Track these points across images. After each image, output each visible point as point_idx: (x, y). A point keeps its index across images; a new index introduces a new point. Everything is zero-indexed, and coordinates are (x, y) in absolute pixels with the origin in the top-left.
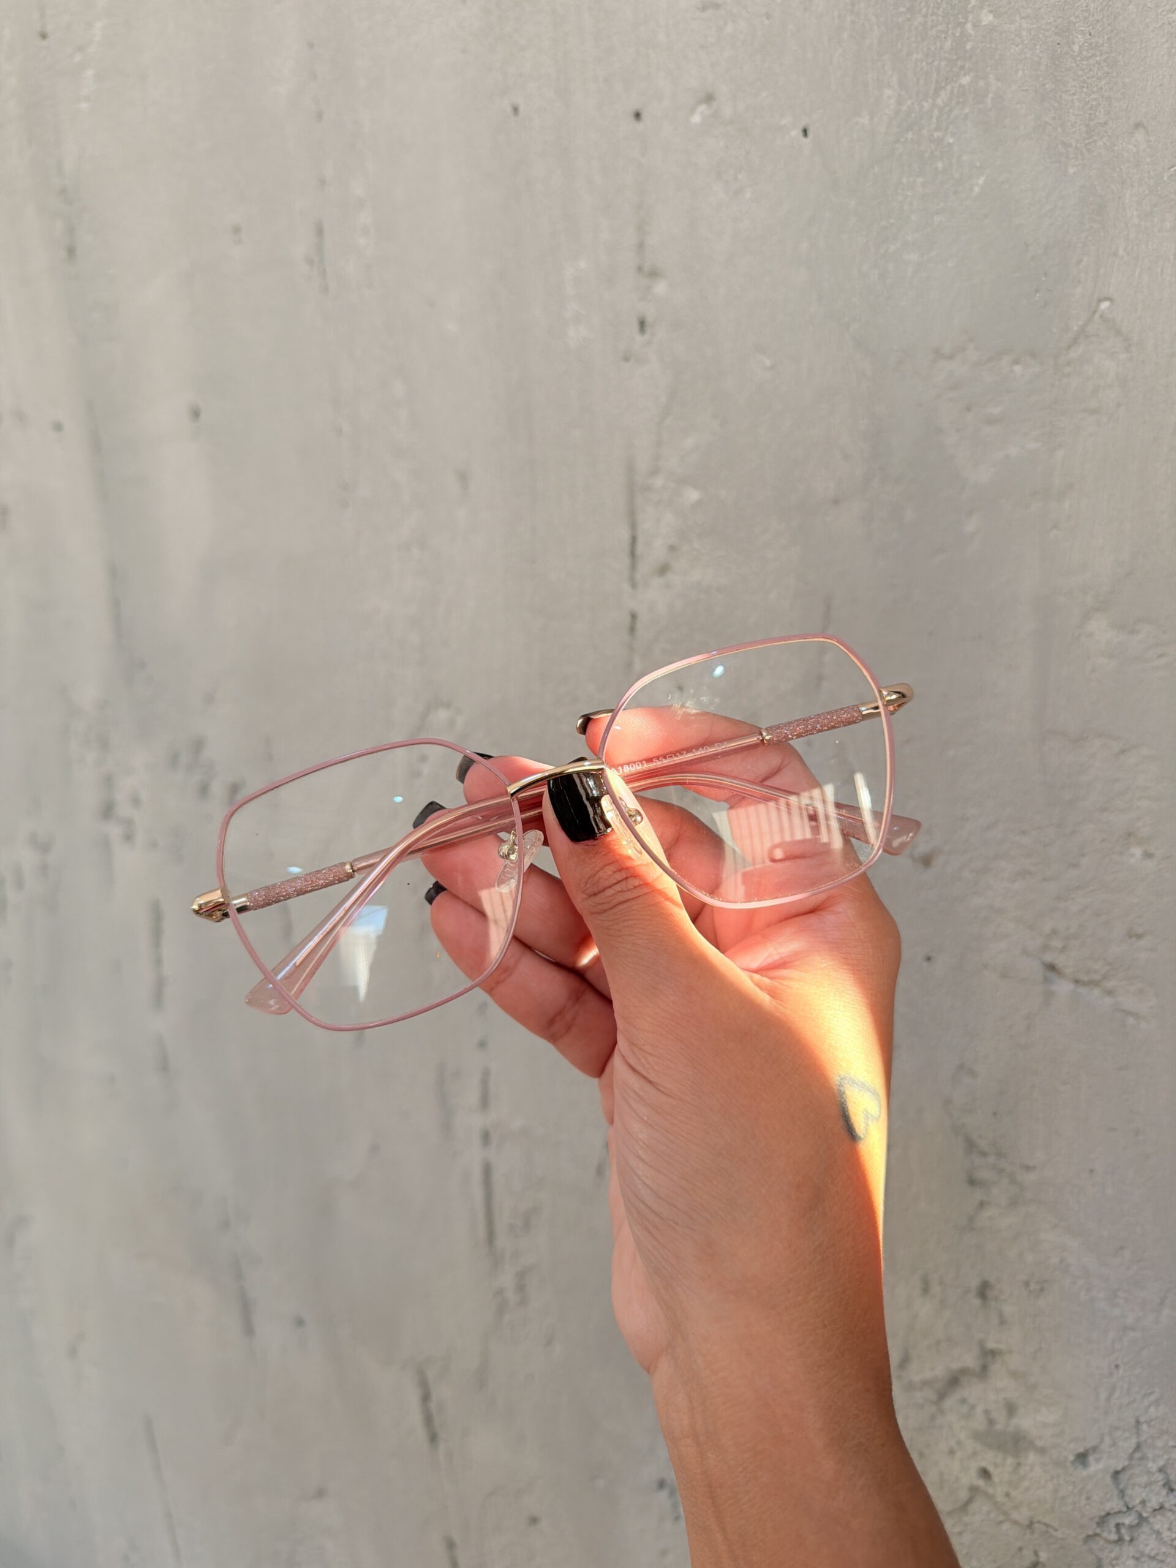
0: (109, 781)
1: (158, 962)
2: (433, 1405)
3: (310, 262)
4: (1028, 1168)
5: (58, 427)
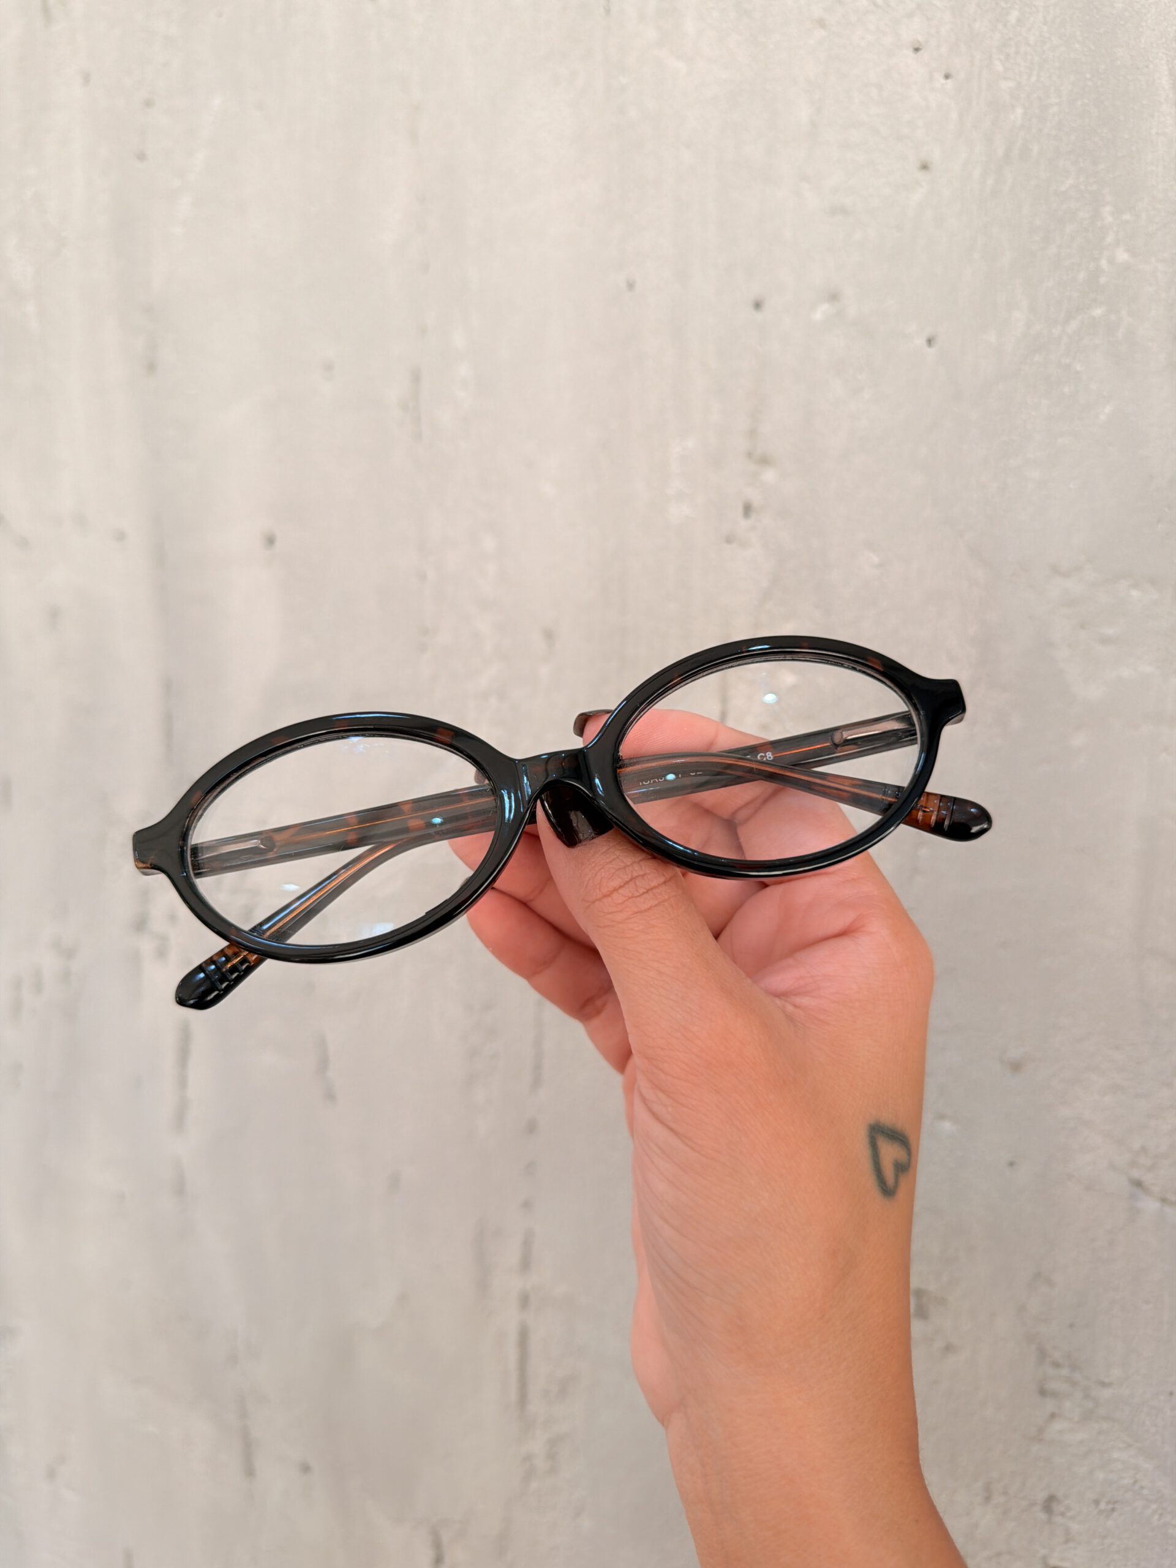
0: (144, 895)
1: (182, 1082)
4: (1103, 1384)
5: (121, 536)
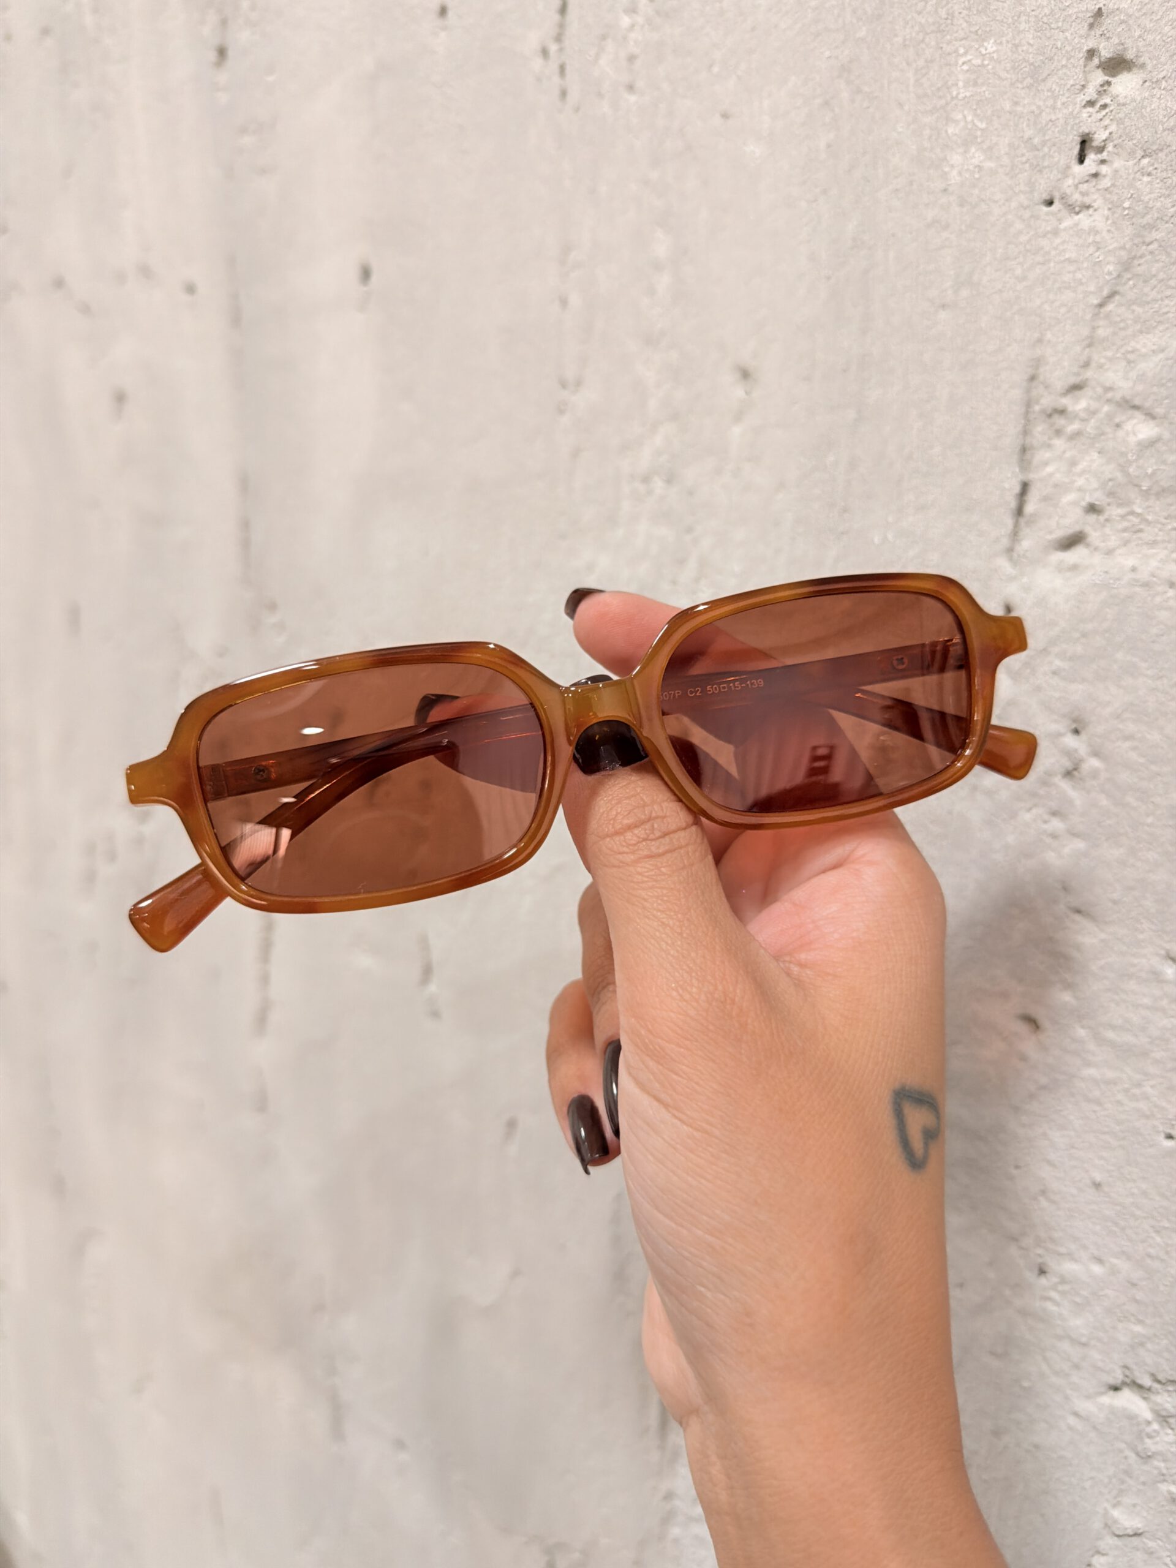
1: (265, 980)
3: (545, 52)
5: (190, 289)
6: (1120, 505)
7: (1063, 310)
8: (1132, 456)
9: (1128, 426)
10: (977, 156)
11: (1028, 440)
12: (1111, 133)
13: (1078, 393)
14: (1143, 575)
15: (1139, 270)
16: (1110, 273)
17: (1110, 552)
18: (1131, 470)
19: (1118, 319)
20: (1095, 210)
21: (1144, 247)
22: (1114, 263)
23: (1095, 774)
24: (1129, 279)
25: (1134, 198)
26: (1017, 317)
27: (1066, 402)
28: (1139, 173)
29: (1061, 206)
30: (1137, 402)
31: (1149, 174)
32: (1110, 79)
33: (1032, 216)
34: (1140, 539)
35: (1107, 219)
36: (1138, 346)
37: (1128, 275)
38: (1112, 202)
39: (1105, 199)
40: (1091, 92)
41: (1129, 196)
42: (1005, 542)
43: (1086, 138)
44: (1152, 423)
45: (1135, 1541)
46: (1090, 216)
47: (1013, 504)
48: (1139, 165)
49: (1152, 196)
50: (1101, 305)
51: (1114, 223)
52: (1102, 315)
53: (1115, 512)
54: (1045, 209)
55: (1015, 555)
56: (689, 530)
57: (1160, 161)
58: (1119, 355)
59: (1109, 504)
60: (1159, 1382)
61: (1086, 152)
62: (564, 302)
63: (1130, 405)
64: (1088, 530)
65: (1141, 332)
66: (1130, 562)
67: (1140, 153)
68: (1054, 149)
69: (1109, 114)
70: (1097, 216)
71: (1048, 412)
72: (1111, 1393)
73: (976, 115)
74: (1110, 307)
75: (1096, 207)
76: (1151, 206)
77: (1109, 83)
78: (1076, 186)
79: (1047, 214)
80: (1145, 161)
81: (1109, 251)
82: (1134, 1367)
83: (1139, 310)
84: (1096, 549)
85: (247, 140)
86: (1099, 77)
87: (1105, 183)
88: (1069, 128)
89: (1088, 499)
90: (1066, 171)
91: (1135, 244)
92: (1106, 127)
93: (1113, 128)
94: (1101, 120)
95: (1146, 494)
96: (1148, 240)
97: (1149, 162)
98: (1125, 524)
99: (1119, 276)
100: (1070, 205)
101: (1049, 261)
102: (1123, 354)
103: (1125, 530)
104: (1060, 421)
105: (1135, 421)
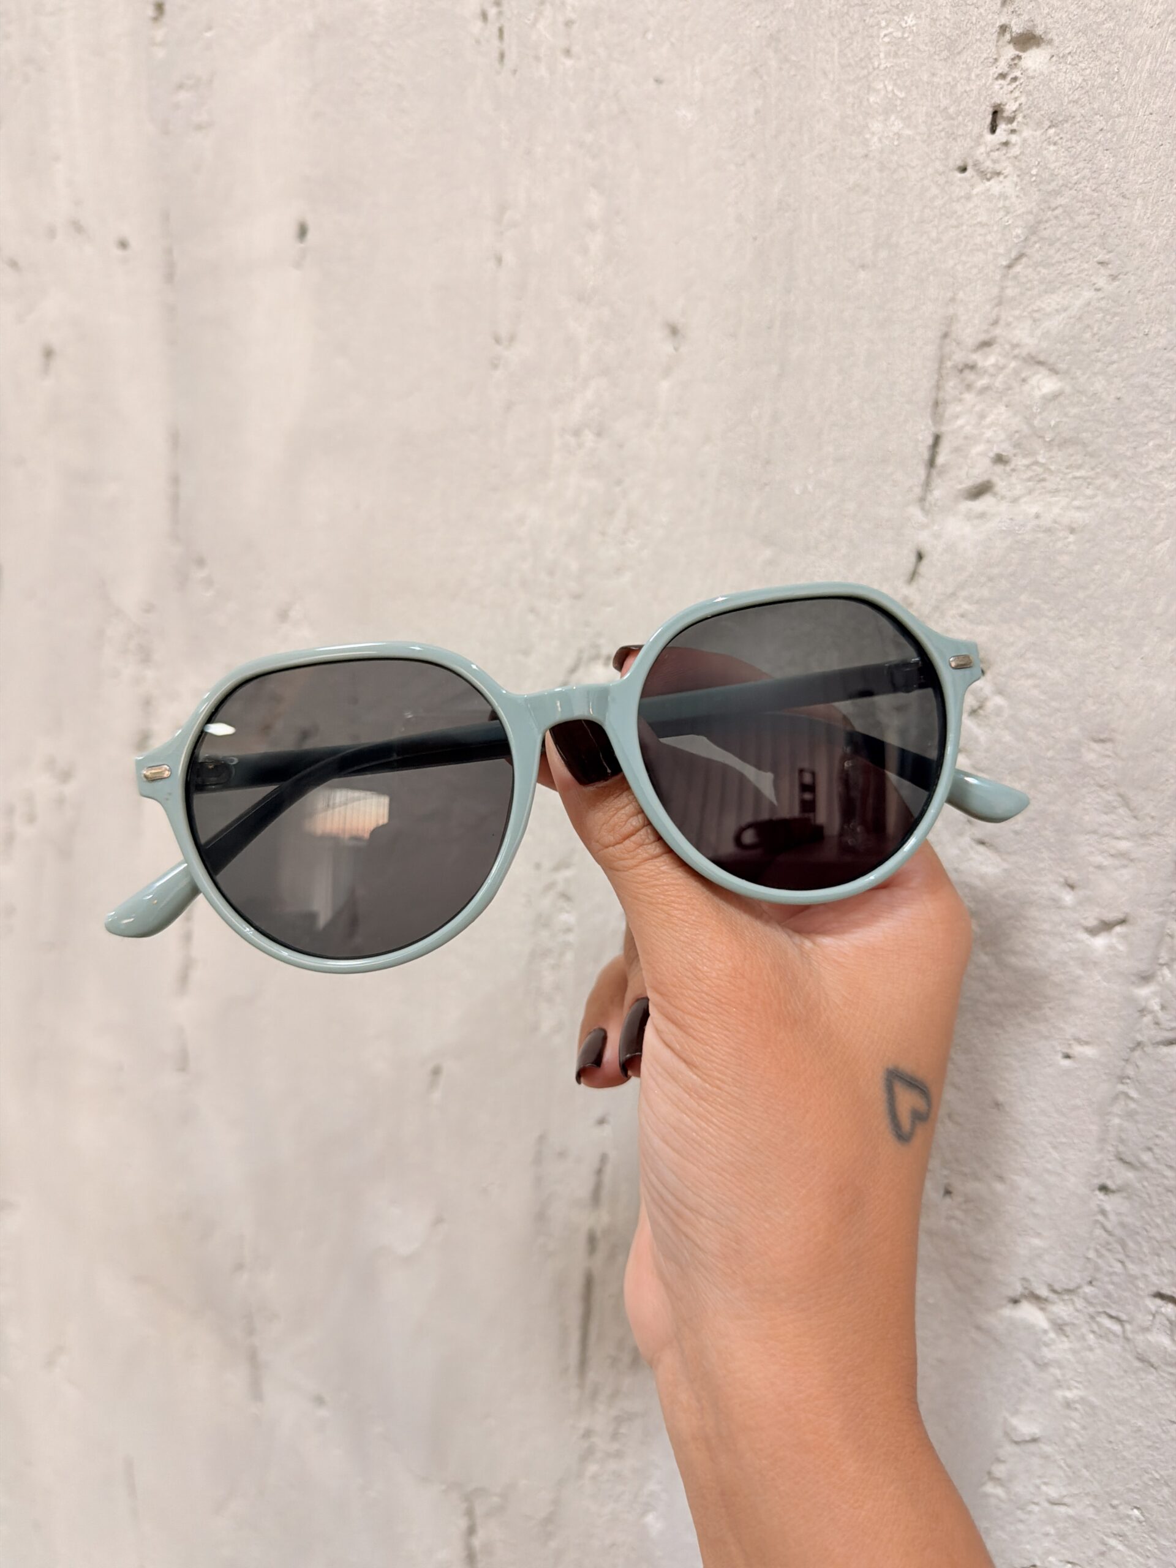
0: (147, 703)
2: (477, 1542)
3: (484, 16)
5: (123, 245)
6: (1025, 456)
7: (975, 271)
8: (1037, 409)
9: (1033, 381)
10: (897, 125)
11: (941, 395)
12: (1020, 105)
13: (987, 349)
14: (1046, 521)
15: (1045, 234)
16: (1018, 236)
17: (1015, 500)
18: (1036, 422)
19: (1024, 280)
20: (1006, 177)
21: (1050, 213)
22: (1022, 227)
23: (998, 711)
24: (1035, 243)
25: (1041, 166)
26: (931, 278)
27: (976, 357)
28: (1046, 143)
29: (975, 174)
30: (1042, 358)
31: (1055, 144)
32: (1021, 54)
33: (947, 182)
34: (1044, 488)
35: (1016, 185)
36: (1043, 306)
37: (1034, 238)
38: (1021, 169)
39: (1014, 166)
40: (1002, 66)
41: (1037, 163)
42: (918, 491)
43: (996, 109)
44: (1055, 378)
45: (1032, 1447)
46: (1001, 182)
47: (926, 455)
48: (1046, 135)
49: (1057, 164)
50: (1009, 267)
51: (1022, 189)
52: (1010, 276)
53: (1020, 462)
54: (960, 175)
55: (927, 505)
56: (619, 482)
57: (1065, 131)
58: (1025, 314)
59: (1015, 455)
60: (1054, 1291)
61: (997, 122)
62: (499, 260)
63: (1035, 361)
64: (996, 480)
65: (1046, 292)
66: (1034, 509)
67: (1047, 123)
68: (968, 119)
69: (1019, 86)
70: (1008, 183)
71: (960, 367)
72: (1011, 1305)
73: (895, 84)
74: (1018, 268)
75: (1005, 174)
76: (1056, 173)
77: (1019, 57)
78: (988, 154)
79: (961, 179)
80: (1052, 131)
81: (1018, 216)
82: (1032, 1279)
83: (1044, 271)
84: (1003, 498)
85: (183, 96)
86: (1011, 51)
87: (1015, 151)
88: (982, 99)
89: (996, 450)
90: (978, 140)
91: (1042, 209)
92: (1016, 99)
93: (1023, 100)
94: (1012, 92)
95: (1050, 445)
96: (1053, 205)
97: (1055, 132)
98: (1030, 474)
99: (1026, 239)
100: (982, 172)
101: (962, 224)
102: (1030, 313)
103: (1029, 479)
104: (970, 376)
105: (1039, 376)
